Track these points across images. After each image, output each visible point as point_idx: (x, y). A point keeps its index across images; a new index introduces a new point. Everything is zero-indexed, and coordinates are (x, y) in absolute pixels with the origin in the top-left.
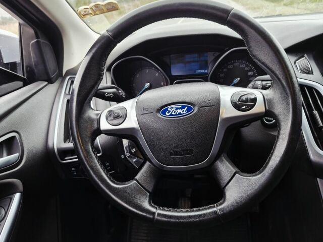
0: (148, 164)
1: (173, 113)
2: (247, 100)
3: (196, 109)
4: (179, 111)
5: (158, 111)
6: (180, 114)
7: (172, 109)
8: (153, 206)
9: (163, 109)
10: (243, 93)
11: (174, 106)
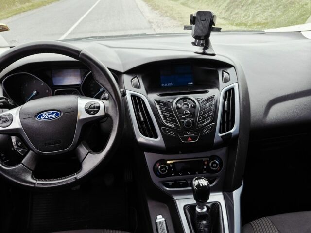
1: (46, 117)
2: (94, 108)
3: (62, 114)
4: (50, 116)
5: (36, 116)
6: (51, 117)
7: (46, 115)
8: (34, 179)
9: (39, 114)
10: (93, 103)
11: (47, 113)
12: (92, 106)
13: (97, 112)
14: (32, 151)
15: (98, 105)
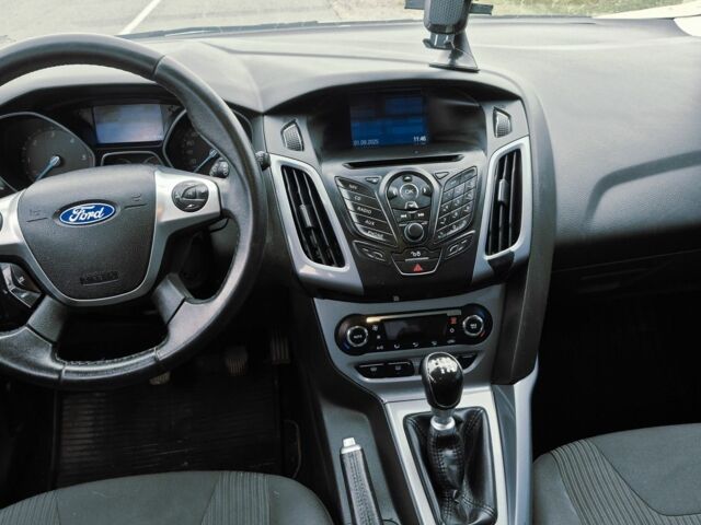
0: (48, 299)
1: (81, 218)
2: (194, 196)
3: (119, 210)
4: (91, 214)
5: (56, 215)
6: (92, 219)
7: (80, 212)
8: (58, 361)
9: (64, 211)
10: (191, 184)
11: (83, 207)
12: (190, 192)
13: (203, 204)
14: (51, 295)
15: (203, 190)
